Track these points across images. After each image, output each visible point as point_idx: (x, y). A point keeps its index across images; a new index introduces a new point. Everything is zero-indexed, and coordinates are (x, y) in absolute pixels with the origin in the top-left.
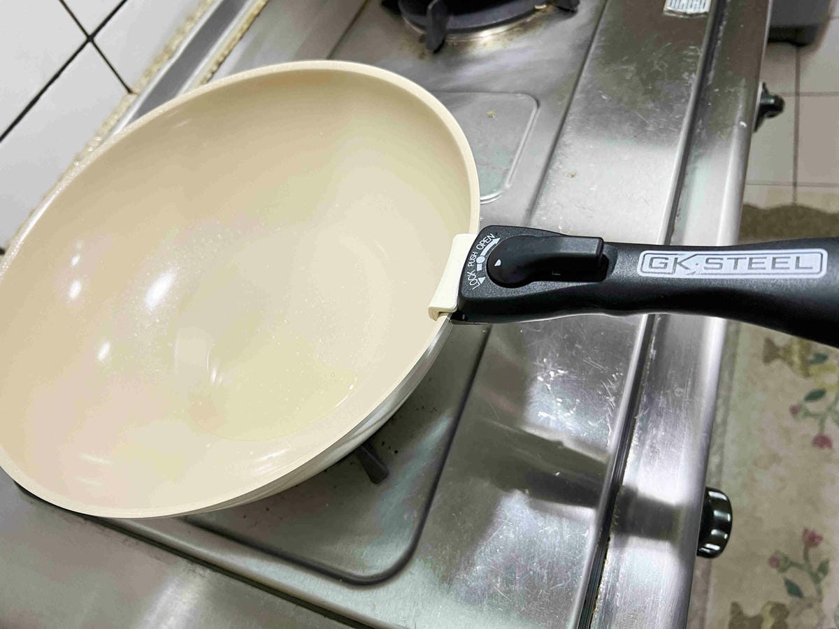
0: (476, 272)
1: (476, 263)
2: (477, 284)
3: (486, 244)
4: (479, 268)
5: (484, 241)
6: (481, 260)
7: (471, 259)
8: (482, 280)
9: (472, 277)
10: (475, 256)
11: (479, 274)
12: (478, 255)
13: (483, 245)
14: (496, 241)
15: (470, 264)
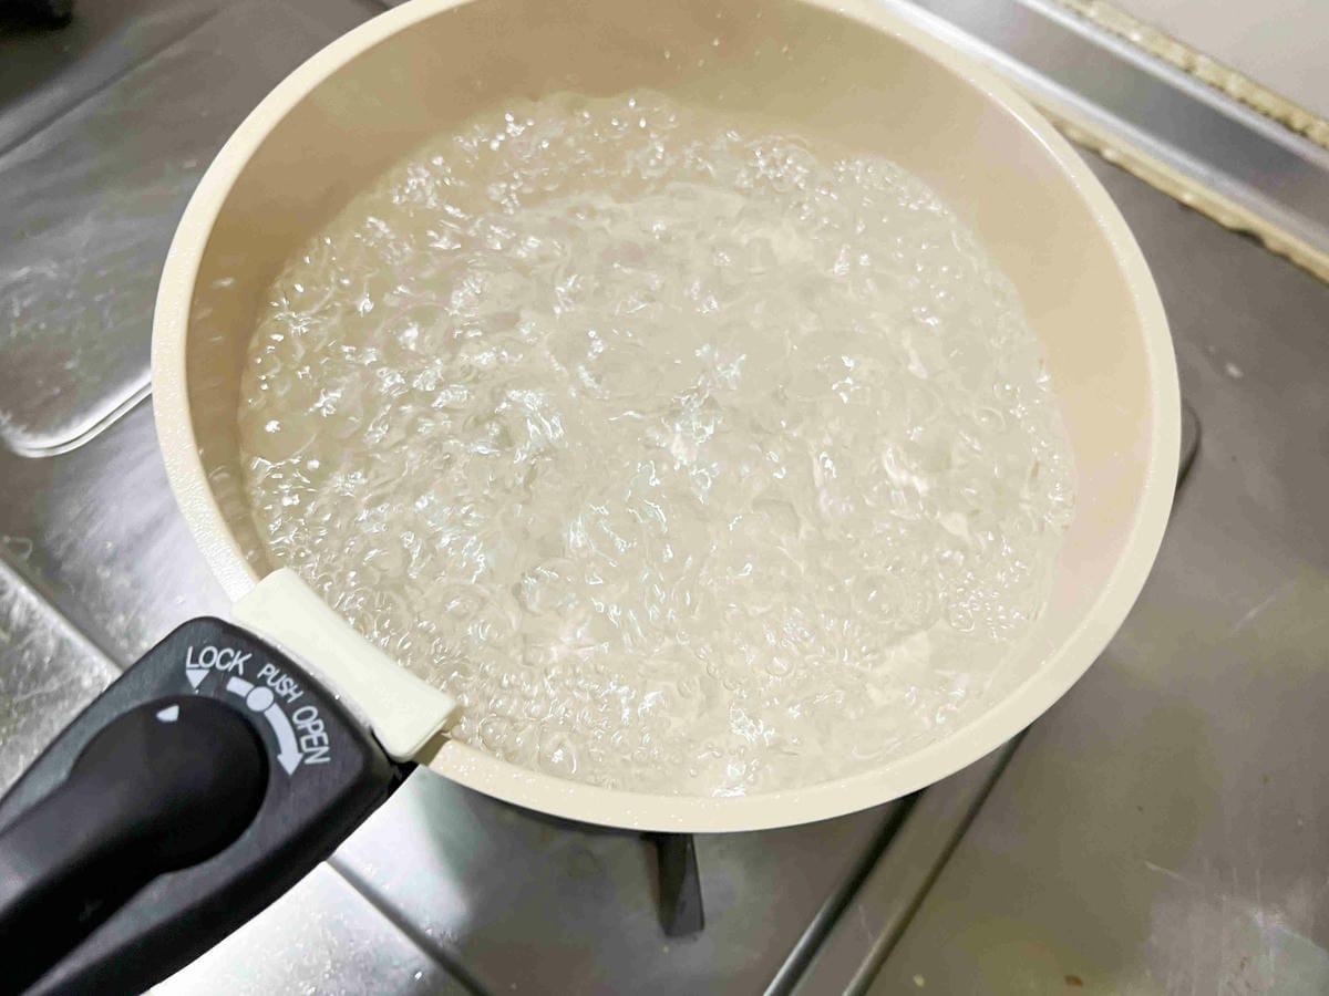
0: (235, 672)
1: (261, 682)
2: (195, 660)
3: (299, 734)
4: (237, 686)
5: (314, 735)
6: (259, 700)
7: (284, 679)
8: (196, 676)
9: (225, 659)
10: (284, 693)
11: (218, 678)
12: (280, 701)
13: (307, 724)
14: (289, 759)
15: (268, 670)
